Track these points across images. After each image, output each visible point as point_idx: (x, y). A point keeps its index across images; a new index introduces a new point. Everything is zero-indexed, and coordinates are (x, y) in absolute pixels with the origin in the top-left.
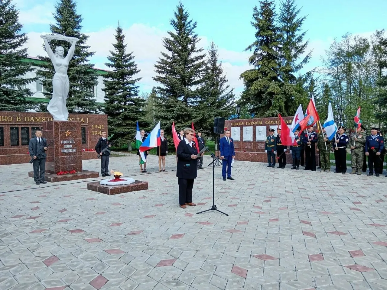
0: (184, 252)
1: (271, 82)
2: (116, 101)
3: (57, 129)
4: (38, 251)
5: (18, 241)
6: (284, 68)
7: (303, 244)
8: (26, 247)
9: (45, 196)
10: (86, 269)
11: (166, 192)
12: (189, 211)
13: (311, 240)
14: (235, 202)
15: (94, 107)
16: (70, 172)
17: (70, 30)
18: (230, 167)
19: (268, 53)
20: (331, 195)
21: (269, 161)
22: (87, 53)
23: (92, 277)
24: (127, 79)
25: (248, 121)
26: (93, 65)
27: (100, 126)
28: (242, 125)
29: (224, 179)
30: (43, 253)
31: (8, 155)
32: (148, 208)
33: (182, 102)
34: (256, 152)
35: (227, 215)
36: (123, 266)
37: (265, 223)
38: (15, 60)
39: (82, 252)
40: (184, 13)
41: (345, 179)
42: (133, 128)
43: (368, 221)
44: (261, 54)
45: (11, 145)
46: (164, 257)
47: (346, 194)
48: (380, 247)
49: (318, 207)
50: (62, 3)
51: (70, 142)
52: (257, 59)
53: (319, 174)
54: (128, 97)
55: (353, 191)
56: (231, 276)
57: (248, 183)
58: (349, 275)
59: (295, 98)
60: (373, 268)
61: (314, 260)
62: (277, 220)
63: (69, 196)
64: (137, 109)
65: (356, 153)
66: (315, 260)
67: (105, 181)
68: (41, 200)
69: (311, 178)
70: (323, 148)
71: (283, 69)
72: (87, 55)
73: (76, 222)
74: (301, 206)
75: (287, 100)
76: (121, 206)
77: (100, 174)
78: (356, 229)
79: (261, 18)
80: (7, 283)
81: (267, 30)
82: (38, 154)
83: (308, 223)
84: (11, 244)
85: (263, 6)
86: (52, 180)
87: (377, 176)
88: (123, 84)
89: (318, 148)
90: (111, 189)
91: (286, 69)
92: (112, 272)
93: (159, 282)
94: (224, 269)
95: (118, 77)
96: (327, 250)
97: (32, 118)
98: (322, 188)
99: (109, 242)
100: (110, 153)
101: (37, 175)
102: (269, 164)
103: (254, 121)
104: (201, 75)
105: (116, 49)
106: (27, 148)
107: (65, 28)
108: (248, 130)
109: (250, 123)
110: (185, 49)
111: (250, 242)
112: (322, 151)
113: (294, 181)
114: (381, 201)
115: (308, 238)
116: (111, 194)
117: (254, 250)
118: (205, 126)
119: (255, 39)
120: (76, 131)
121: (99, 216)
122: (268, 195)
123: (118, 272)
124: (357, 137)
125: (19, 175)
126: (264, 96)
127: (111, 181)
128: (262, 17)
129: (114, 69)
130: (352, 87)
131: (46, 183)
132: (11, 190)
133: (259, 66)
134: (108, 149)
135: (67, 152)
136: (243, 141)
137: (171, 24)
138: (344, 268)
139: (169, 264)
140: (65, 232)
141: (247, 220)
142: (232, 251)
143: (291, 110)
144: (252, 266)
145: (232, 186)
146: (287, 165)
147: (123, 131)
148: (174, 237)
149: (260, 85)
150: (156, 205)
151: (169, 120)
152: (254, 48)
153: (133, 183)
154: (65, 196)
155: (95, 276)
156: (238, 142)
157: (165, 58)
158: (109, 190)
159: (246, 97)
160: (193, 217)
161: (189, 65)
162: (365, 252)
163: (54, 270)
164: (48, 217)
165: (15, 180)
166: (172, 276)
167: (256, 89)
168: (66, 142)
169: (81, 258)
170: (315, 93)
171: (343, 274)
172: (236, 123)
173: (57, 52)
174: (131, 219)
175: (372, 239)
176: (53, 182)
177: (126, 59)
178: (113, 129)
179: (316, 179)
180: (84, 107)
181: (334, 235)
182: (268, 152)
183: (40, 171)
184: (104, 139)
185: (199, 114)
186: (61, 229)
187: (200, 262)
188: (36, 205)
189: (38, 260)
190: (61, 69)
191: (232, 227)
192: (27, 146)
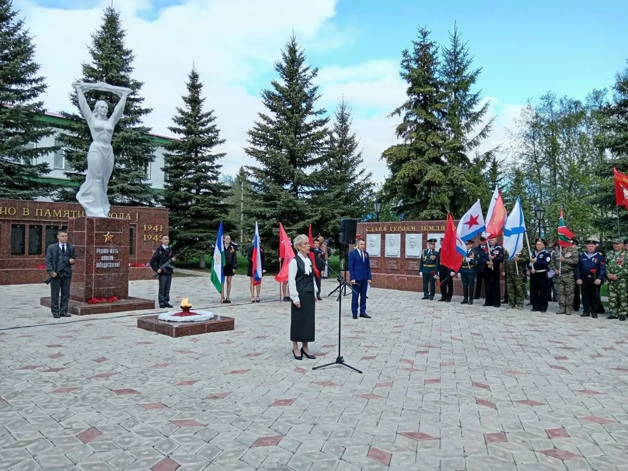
0: (295, 427)
1: (429, 165)
2: (183, 187)
3: (90, 230)
4: (67, 421)
5: (34, 405)
6: (451, 144)
7: (476, 418)
8: (48, 414)
9: (71, 337)
10: (145, 448)
11: (263, 335)
12: (301, 365)
13: (488, 411)
14: (371, 352)
15: (148, 195)
16: (109, 299)
17: (113, 73)
18: (364, 298)
19: (425, 120)
20: (521, 345)
21: (425, 290)
22: (140, 110)
23: (155, 460)
24: (202, 153)
25: (394, 225)
26: (149, 129)
27: (157, 226)
28: (384, 232)
29: (355, 317)
30: (74, 423)
31: (5, 270)
32: (236, 358)
33: (290, 192)
34: (405, 275)
35: (361, 372)
36: (200, 445)
37: (418, 385)
38: (24, 118)
39: (136, 422)
40: (298, 54)
41: (543, 321)
42: (208, 230)
43: (576, 386)
44: (415, 121)
45: (12, 254)
46: (264, 432)
47: (545, 344)
48: (592, 425)
49: (501, 363)
50: (103, 30)
51: (111, 252)
52: (409, 129)
53: (504, 312)
54: (203, 181)
55: (555, 340)
56: (367, 462)
57: (393, 323)
58: (544, 463)
59: (468, 191)
60: (580, 455)
61: (492, 441)
62: (437, 381)
63: (109, 338)
64: (217, 201)
65: (563, 281)
66: (494, 441)
67: (165, 315)
68: (65, 342)
69: (492, 318)
70: (511, 271)
71: (450, 146)
72: (141, 112)
73: (123, 377)
74: (475, 360)
75: (456, 194)
76: (194, 354)
77: (157, 304)
78: (558, 397)
79: (415, 67)
80: (24, 466)
81: (424, 84)
82: (59, 269)
83: (485, 387)
84: (24, 410)
85: (418, 49)
86: (79, 312)
87: (593, 317)
88: (196, 161)
89: (505, 271)
90: (177, 329)
91: (454, 145)
92: (186, 454)
93: (257, 469)
94: (357, 452)
95: (188, 149)
96: (512, 427)
97: (48, 210)
98: (508, 335)
99: (178, 409)
100: (174, 271)
101: (57, 303)
102: (425, 294)
103: (403, 225)
104: (321, 150)
105: (188, 104)
106: (37, 259)
107: (107, 69)
108: (393, 239)
109: (397, 229)
110: (296, 109)
111: (395, 413)
112: (510, 276)
113: (465, 321)
114: (598, 356)
115: (483, 408)
116: (177, 336)
117: (401, 424)
118: (324, 230)
119: (406, 98)
120: (121, 234)
121: (160, 369)
122: (423, 344)
123: (194, 453)
124: (563, 255)
125: (25, 302)
126: (419, 186)
127: (176, 315)
128: (416, 65)
129: (182, 136)
130: (558, 176)
131: (70, 316)
132: (14, 326)
133: (411, 139)
134: (170, 263)
135: (105, 267)
136: (386, 256)
137: (277, 69)
138: (537, 454)
139: (273, 442)
140: (107, 393)
141: (390, 381)
142: (368, 426)
143: (461, 210)
144: (399, 449)
145: (367, 329)
146: (453, 297)
147: (192, 236)
148: (278, 403)
149: (413, 169)
150: (248, 355)
151: (268, 219)
152: (404, 113)
153: (211, 319)
154: (103, 338)
155: (159, 459)
156: (377, 258)
157: (264, 123)
158: (172, 329)
159: (390, 187)
160: (308, 373)
161: (303, 135)
162: (569, 431)
163: (95, 449)
164: (79, 369)
165: (19, 311)
166: (277, 460)
167: (407, 175)
168: (105, 251)
169: (136, 433)
170: (499, 183)
171: (535, 462)
172: (374, 229)
173: (97, 108)
174: (210, 375)
175: (582, 413)
176: (82, 314)
177: (202, 121)
178: (177, 233)
179: (499, 319)
180: (132, 195)
181: (525, 406)
182: (424, 274)
183: (61, 297)
184: (165, 247)
185: (315, 212)
186: (101, 388)
187: (320, 441)
188: (56, 351)
189: (69, 434)
190: (101, 137)
191: (367, 391)
192: (37, 256)
